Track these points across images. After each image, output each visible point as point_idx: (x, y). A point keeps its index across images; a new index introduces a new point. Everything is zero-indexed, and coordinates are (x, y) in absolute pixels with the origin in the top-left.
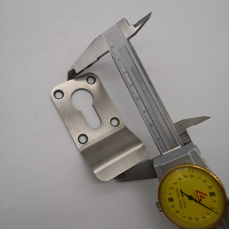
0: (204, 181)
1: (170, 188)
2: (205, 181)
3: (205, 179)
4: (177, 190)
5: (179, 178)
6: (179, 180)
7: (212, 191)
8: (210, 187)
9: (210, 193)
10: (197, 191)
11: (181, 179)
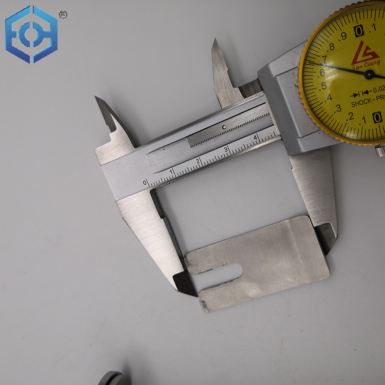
0: (332, 48)
1: (350, 119)
2: (332, 46)
3: (326, 46)
4: (354, 104)
5: (328, 99)
6: (331, 98)
7: (351, 33)
8: (344, 36)
9: (357, 36)
10: (355, 62)
11: (330, 95)
